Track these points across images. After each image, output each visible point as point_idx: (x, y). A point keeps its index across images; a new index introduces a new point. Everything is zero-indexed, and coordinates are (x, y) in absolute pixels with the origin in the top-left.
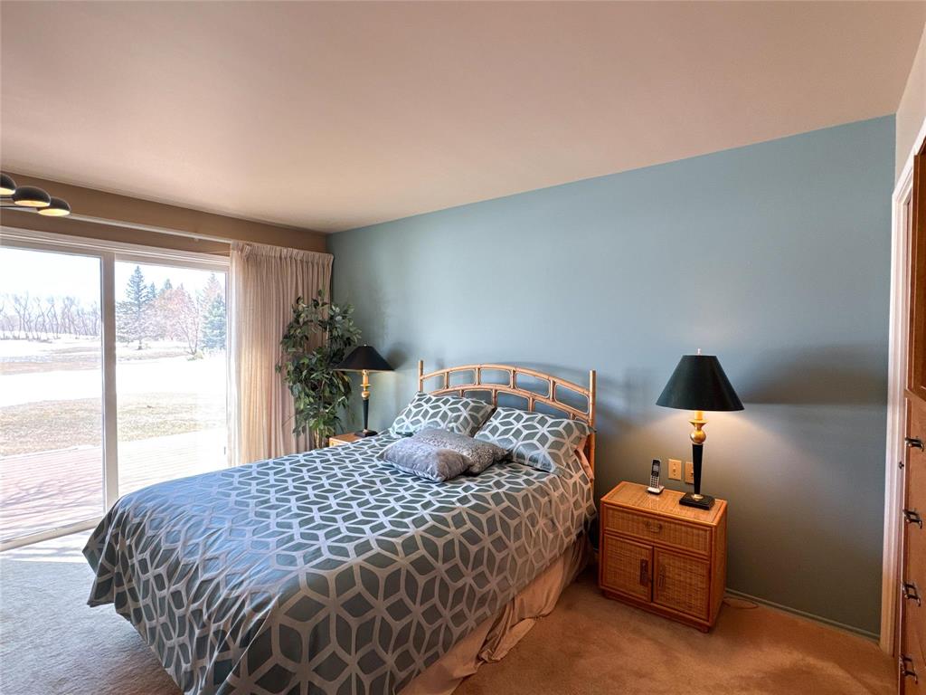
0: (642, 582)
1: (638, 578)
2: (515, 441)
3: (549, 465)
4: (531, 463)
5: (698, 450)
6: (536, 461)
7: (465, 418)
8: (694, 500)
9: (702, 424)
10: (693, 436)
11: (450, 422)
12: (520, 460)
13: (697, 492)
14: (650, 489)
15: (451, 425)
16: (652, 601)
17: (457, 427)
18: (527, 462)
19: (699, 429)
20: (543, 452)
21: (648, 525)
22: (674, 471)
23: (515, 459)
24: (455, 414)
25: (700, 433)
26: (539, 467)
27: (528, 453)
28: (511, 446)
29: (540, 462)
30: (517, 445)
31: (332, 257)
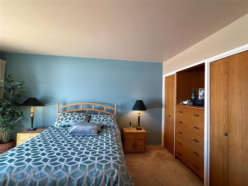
0: (133, 148)
1: (132, 147)
2: (103, 122)
3: (114, 126)
4: (109, 127)
5: (139, 118)
6: (111, 126)
7: (85, 118)
8: (138, 128)
9: (140, 113)
10: (138, 116)
11: (81, 120)
12: (106, 127)
13: (139, 127)
14: (130, 128)
15: (81, 121)
16: (135, 151)
17: (84, 121)
18: (108, 127)
19: (139, 114)
20: (112, 123)
21: (134, 135)
22: (134, 124)
23: (104, 127)
24: (81, 118)
25: (140, 115)
26: (112, 127)
27: (108, 125)
28: (103, 124)
29: (112, 126)
30: (105, 123)
31: (6, 62)
